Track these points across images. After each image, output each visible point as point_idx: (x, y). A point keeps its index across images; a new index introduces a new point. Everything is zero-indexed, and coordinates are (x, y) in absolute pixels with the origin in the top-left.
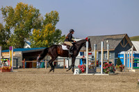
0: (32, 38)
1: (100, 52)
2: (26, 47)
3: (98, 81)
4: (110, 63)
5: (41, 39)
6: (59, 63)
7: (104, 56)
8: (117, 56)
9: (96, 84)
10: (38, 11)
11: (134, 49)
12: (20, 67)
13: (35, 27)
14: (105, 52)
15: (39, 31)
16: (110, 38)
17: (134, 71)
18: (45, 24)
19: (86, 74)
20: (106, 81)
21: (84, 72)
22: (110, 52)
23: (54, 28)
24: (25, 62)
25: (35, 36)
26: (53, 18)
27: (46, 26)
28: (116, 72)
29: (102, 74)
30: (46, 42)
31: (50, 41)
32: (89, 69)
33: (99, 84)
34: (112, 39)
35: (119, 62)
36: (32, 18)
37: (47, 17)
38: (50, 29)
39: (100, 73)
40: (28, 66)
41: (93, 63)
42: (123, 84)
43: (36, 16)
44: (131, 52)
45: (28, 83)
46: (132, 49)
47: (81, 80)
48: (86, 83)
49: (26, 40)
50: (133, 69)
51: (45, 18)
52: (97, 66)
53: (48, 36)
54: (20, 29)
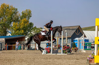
0: (12, 29)
1: (61, 39)
2: (8, 35)
3: (59, 58)
4: (68, 46)
5: (19, 29)
6: (31, 46)
7: (63, 41)
8: (73, 41)
9: (58, 61)
10: (17, 9)
11: (85, 36)
12: (4, 50)
13: (14, 21)
14: (64, 38)
15: (17, 23)
16: (68, 29)
17: (85, 51)
18: (21, 19)
19: (51, 54)
20: (65, 59)
21: (49, 52)
22: (68, 38)
23: (28, 21)
24: (7, 46)
25: (15, 27)
26: (27, 15)
27: (23, 20)
28: (72, 52)
29: (62, 54)
30: (23, 31)
31: (25, 31)
32: (53, 50)
33: (60, 61)
34: (70, 29)
35: (74, 45)
36: (12, 14)
37: (23, 14)
38: (25, 22)
39: (61, 53)
40: (9, 48)
41: (55, 46)
42: (77, 61)
43: (15, 13)
44: (82, 38)
45: (9, 60)
46: (83, 36)
47: (47, 58)
48: (51, 60)
49: (8, 30)
50: (84, 50)
51: (21, 15)
52: (59, 48)
53: (24, 27)
54: (4, 22)
